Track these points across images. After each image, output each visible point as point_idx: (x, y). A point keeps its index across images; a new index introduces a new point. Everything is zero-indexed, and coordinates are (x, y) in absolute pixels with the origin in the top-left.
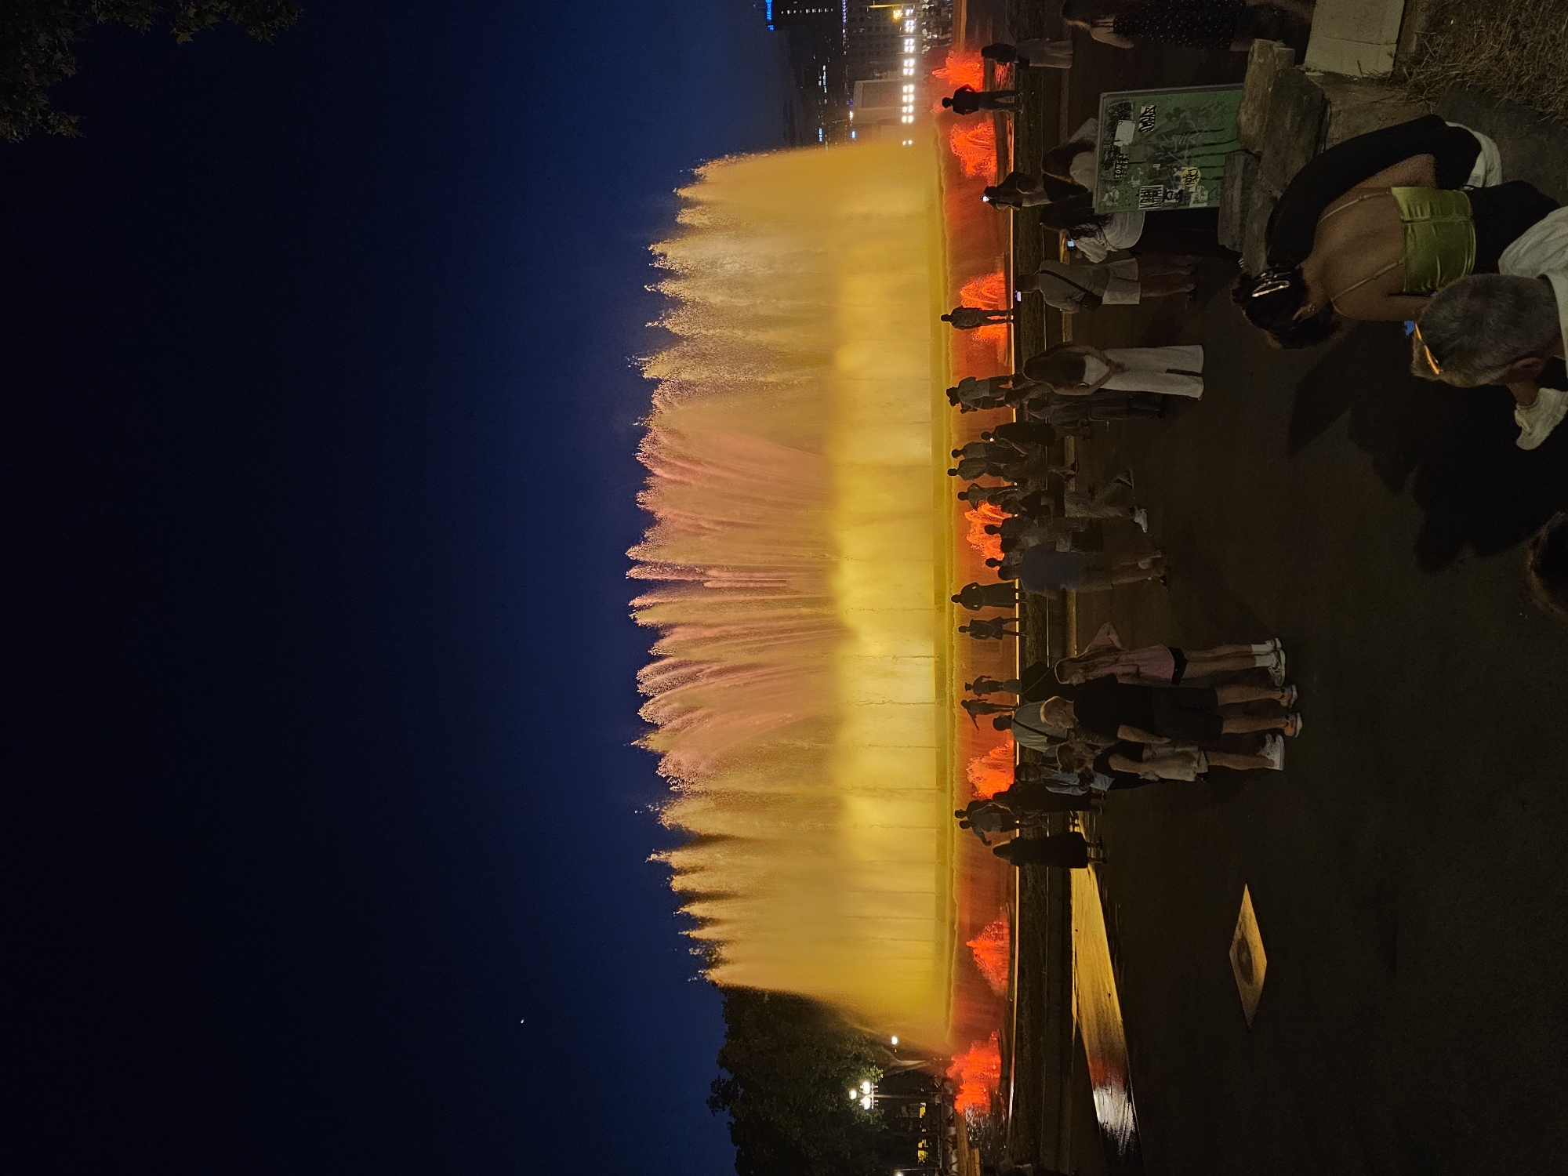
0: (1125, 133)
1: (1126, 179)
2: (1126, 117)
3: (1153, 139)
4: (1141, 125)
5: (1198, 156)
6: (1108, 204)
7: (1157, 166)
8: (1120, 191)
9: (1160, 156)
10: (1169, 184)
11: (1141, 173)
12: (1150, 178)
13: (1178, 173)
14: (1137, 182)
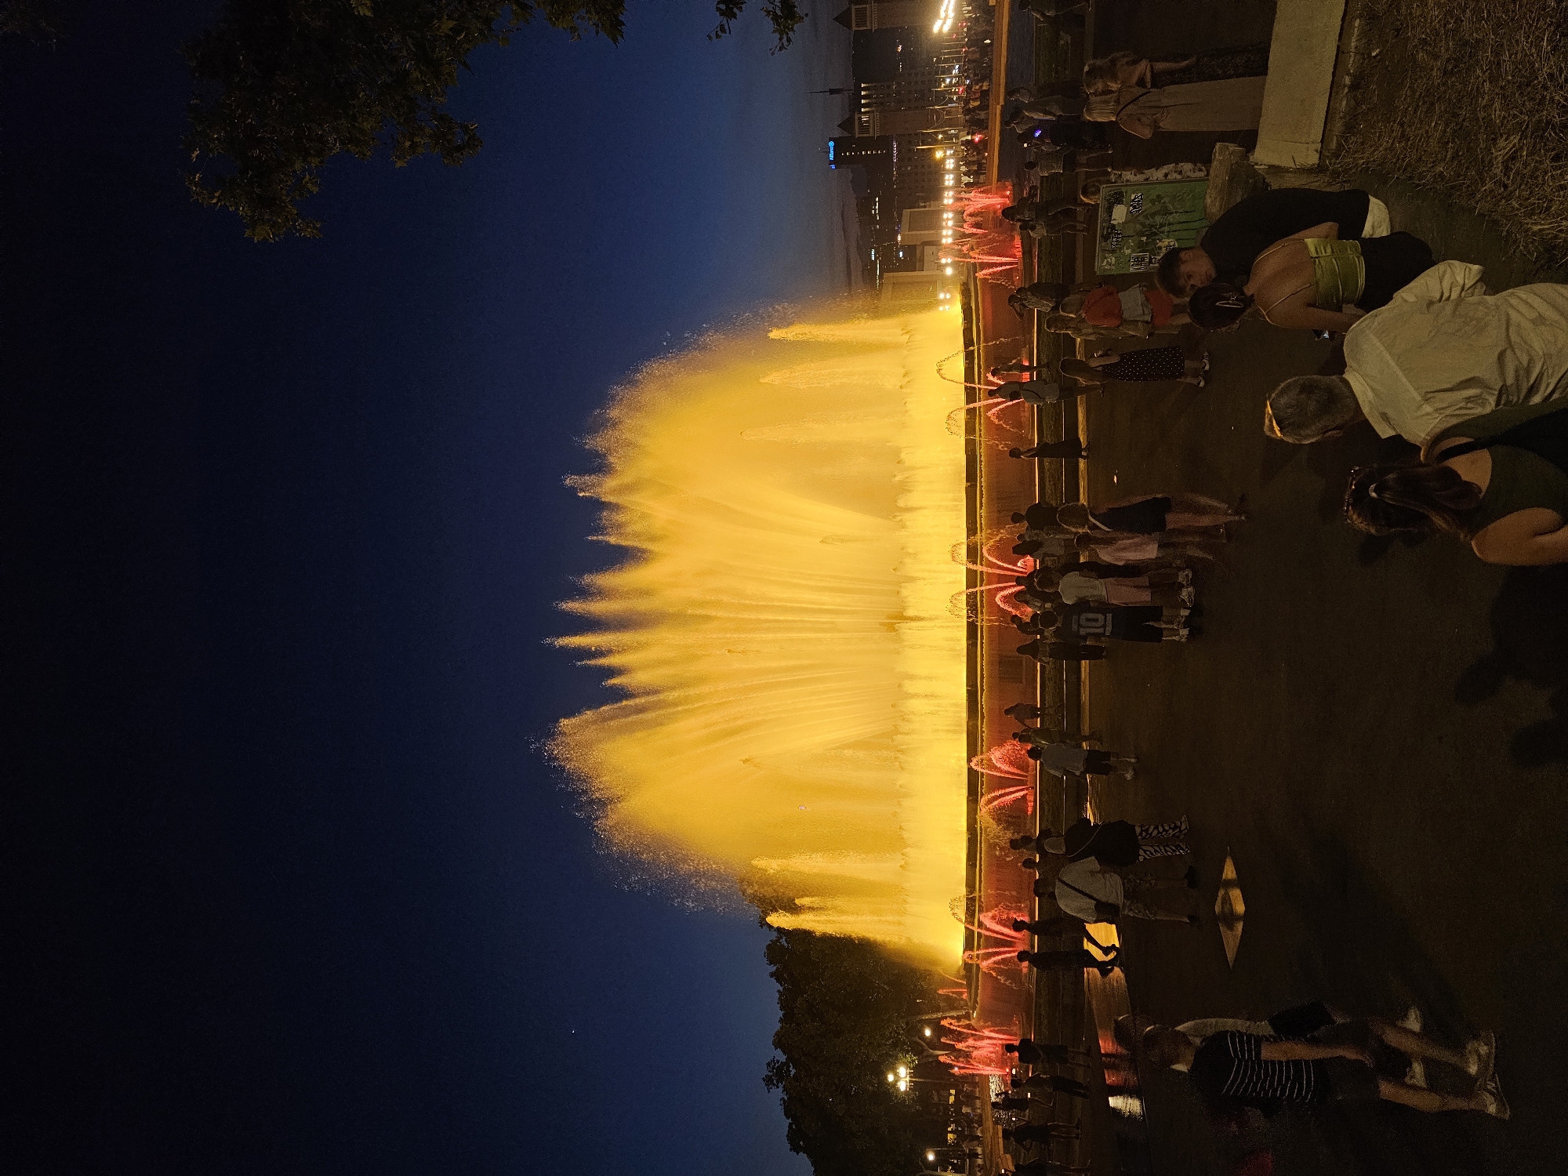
0: (1120, 214)
1: (1121, 249)
2: (1120, 202)
3: (1141, 216)
4: (1131, 208)
5: (1175, 231)
6: (1107, 267)
7: (1144, 239)
8: (1115, 258)
9: (1146, 231)
10: (1153, 252)
11: (1131, 244)
12: (1138, 248)
13: (1160, 244)
14: (1129, 251)
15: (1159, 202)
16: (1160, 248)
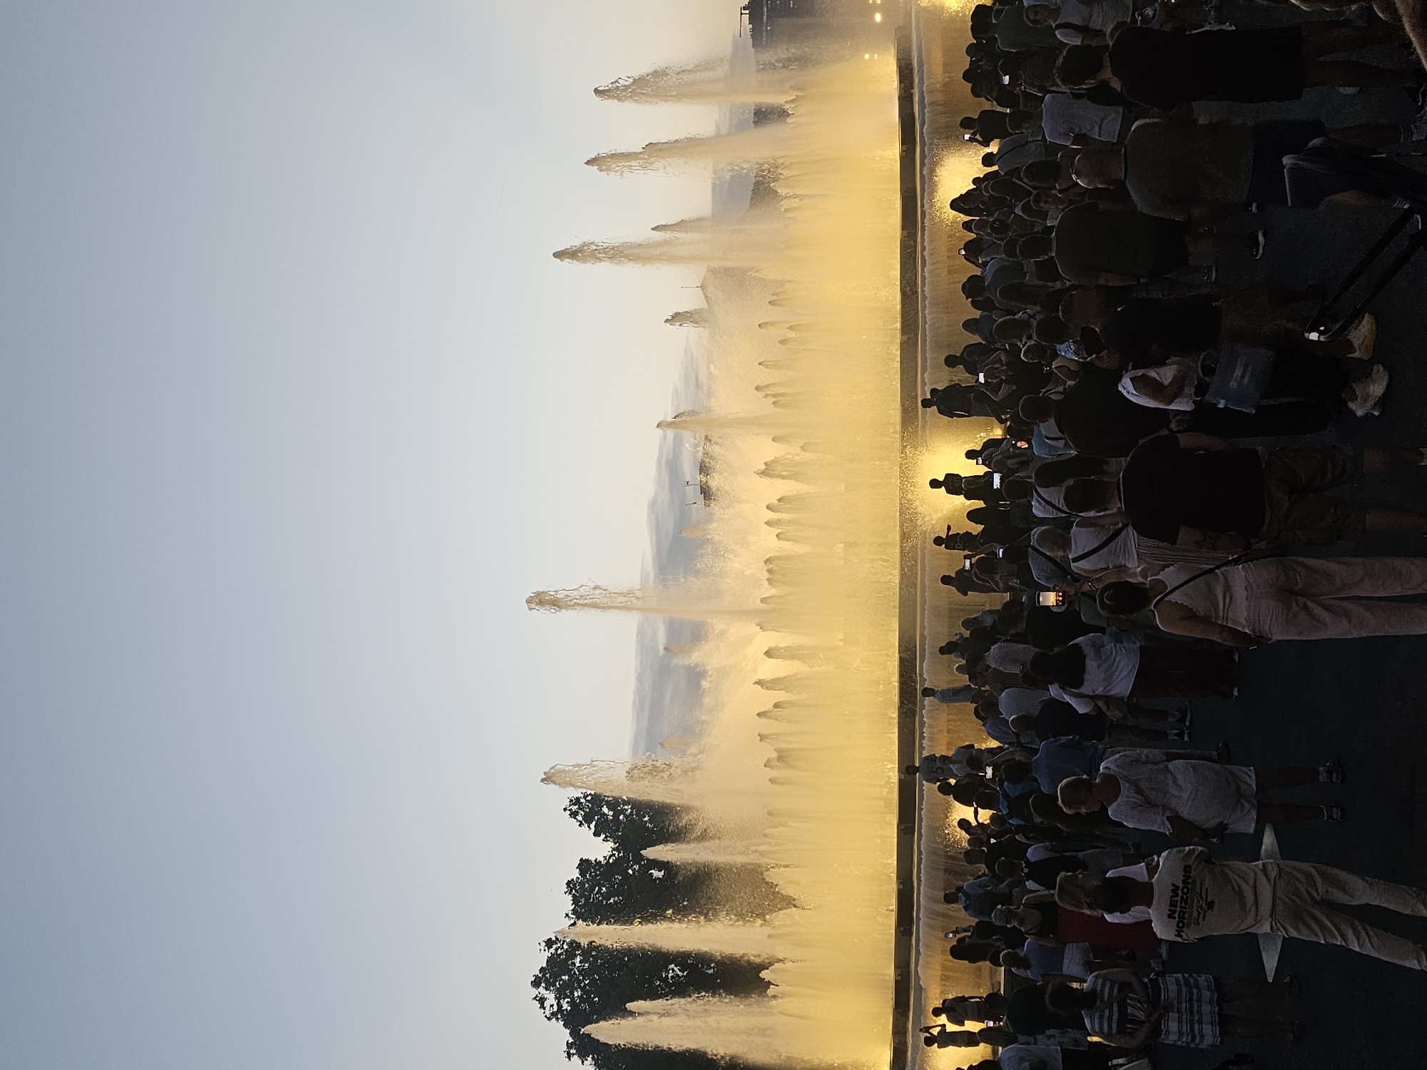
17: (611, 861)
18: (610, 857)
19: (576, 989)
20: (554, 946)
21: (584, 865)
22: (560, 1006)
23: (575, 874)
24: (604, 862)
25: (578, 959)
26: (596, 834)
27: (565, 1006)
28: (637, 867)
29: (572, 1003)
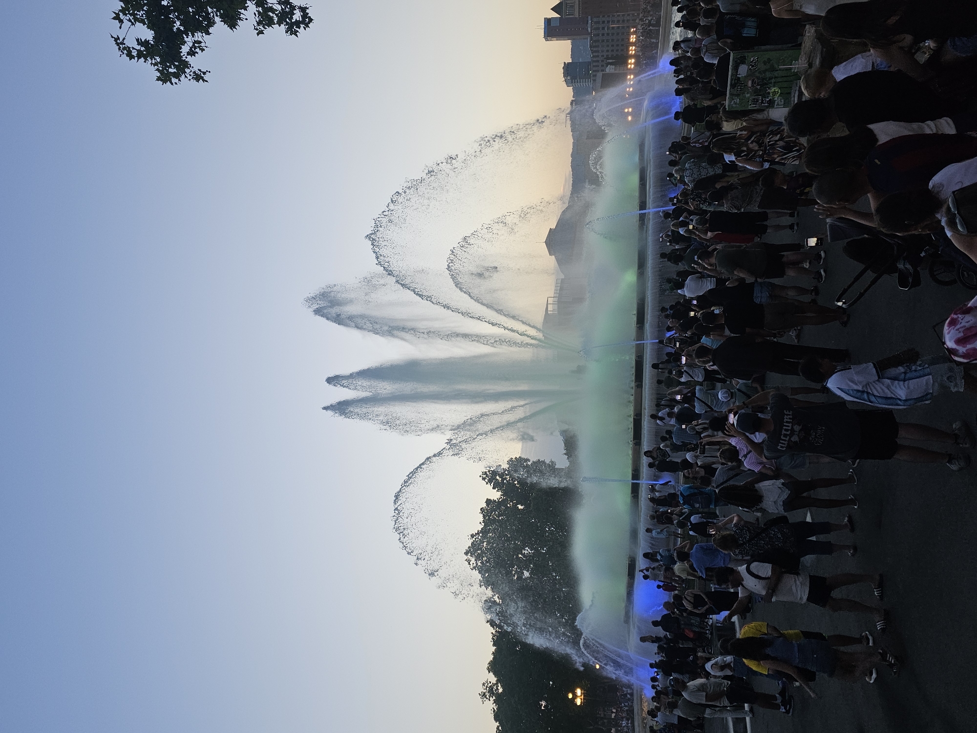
0: (743, 70)
1: (743, 93)
2: (744, 63)
3: (757, 74)
4: (751, 67)
5: (777, 82)
6: (734, 106)
7: (759, 87)
8: (740, 100)
9: (760, 82)
10: (764, 96)
11: (750, 90)
12: (755, 93)
13: (768, 91)
14: (749, 95)
15: (769, 63)
16: (769, 93)
17: (500, 500)
18: (500, 498)
19: (483, 557)
20: (475, 537)
21: (488, 502)
22: (477, 564)
23: (484, 505)
24: (497, 501)
25: (485, 543)
26: (494, 488)
27: (479, 564)
28: (511, 503)
29: (482, 563)
